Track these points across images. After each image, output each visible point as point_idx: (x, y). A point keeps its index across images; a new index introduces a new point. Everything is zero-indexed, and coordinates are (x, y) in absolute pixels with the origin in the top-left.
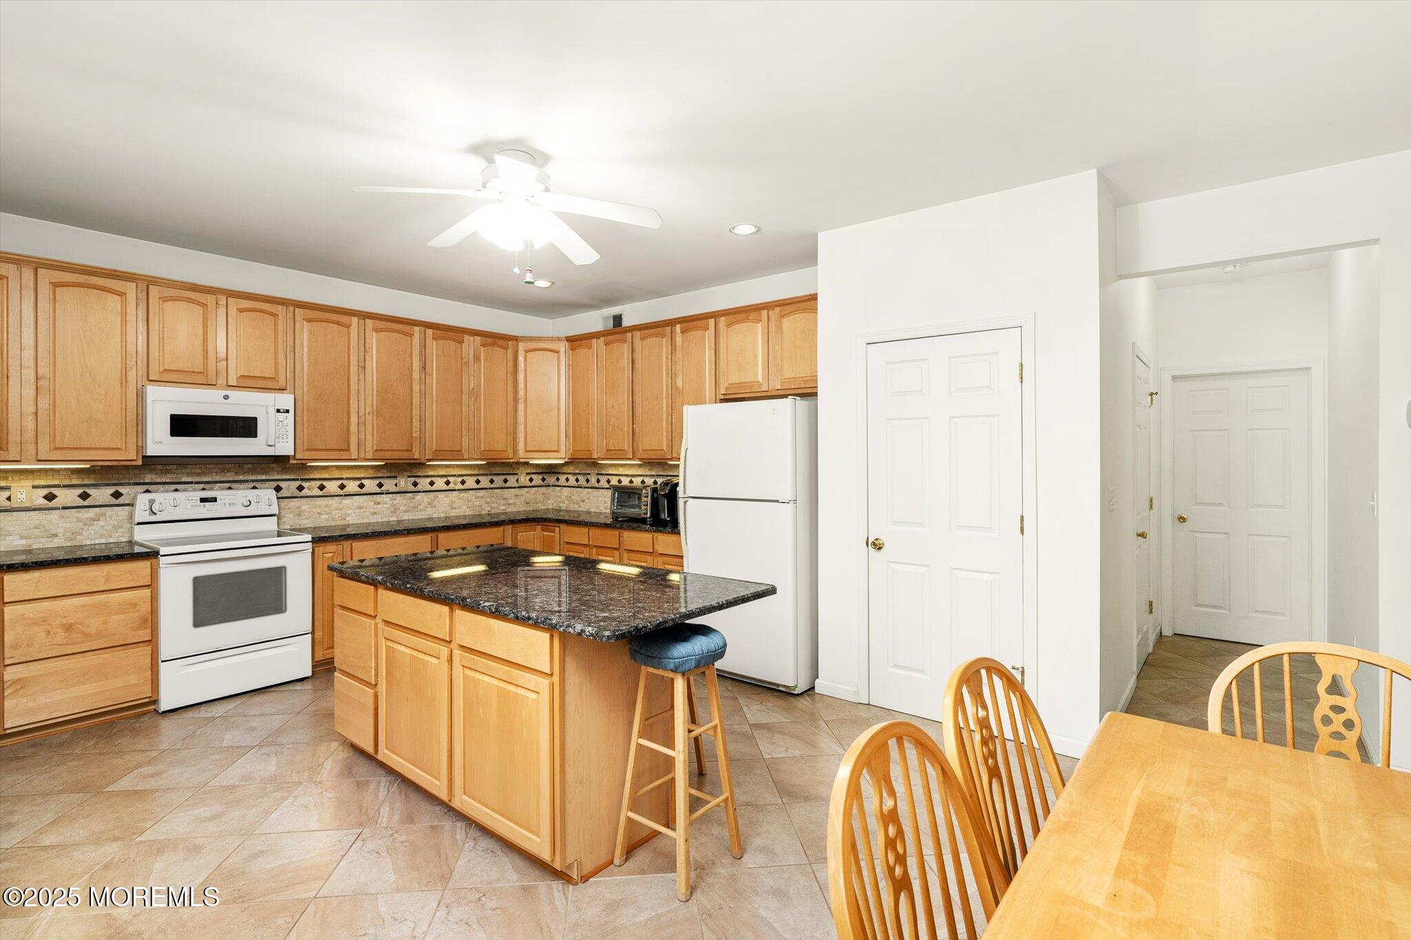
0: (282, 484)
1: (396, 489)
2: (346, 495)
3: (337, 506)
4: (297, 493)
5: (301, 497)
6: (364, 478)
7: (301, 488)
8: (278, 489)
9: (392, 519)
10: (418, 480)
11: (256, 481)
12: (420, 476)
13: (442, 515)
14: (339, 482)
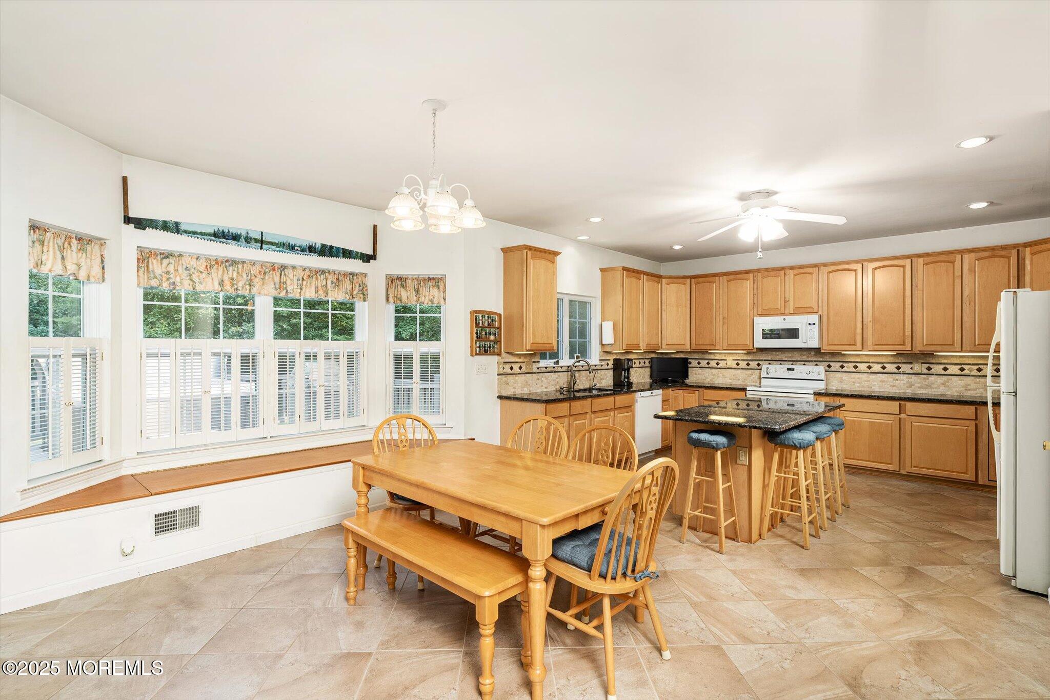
0: (831, 364)
1: (911, 371)
2: (871, 373)
3: (866, 379)
4: (840, 369)
5: (842, 372)
6: (885, 363)
7: (842, 367)
8: (829, 366)
9: (908, 391)
10: (931, 366)
11: (817, 361)
12: (933, 363)
13: (956, 394)
14: (868, 365)
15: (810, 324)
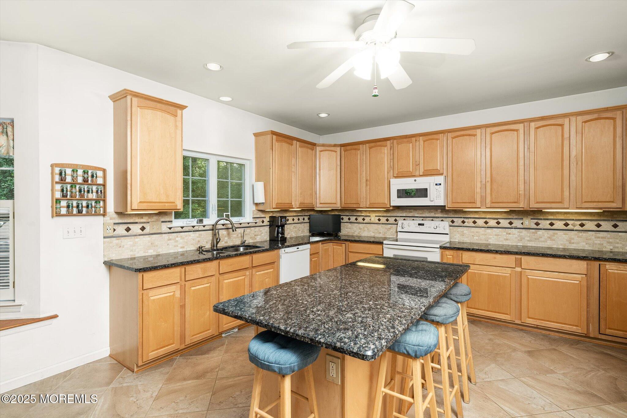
0: (455, 220)
1: (522, 226)
2: (488, 227)
3: (483, 233)
4: (462, 224)
5: (463, 226)
6: (499, 219)
7: (463, 222)
8: (453, 222)
9: (519, 244)
10: (540, 222)
11: (443, 217)
12: (541, 219)
13: (561, 247)
14: (485, 220)
15: (436, 185)
